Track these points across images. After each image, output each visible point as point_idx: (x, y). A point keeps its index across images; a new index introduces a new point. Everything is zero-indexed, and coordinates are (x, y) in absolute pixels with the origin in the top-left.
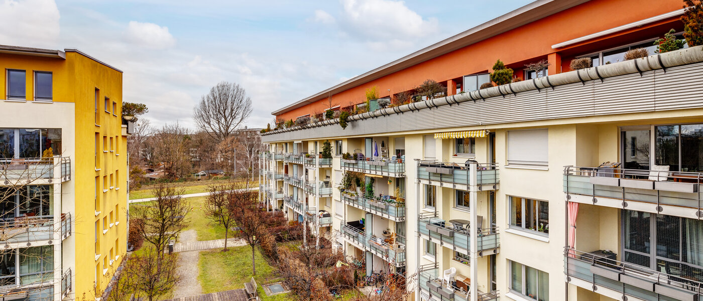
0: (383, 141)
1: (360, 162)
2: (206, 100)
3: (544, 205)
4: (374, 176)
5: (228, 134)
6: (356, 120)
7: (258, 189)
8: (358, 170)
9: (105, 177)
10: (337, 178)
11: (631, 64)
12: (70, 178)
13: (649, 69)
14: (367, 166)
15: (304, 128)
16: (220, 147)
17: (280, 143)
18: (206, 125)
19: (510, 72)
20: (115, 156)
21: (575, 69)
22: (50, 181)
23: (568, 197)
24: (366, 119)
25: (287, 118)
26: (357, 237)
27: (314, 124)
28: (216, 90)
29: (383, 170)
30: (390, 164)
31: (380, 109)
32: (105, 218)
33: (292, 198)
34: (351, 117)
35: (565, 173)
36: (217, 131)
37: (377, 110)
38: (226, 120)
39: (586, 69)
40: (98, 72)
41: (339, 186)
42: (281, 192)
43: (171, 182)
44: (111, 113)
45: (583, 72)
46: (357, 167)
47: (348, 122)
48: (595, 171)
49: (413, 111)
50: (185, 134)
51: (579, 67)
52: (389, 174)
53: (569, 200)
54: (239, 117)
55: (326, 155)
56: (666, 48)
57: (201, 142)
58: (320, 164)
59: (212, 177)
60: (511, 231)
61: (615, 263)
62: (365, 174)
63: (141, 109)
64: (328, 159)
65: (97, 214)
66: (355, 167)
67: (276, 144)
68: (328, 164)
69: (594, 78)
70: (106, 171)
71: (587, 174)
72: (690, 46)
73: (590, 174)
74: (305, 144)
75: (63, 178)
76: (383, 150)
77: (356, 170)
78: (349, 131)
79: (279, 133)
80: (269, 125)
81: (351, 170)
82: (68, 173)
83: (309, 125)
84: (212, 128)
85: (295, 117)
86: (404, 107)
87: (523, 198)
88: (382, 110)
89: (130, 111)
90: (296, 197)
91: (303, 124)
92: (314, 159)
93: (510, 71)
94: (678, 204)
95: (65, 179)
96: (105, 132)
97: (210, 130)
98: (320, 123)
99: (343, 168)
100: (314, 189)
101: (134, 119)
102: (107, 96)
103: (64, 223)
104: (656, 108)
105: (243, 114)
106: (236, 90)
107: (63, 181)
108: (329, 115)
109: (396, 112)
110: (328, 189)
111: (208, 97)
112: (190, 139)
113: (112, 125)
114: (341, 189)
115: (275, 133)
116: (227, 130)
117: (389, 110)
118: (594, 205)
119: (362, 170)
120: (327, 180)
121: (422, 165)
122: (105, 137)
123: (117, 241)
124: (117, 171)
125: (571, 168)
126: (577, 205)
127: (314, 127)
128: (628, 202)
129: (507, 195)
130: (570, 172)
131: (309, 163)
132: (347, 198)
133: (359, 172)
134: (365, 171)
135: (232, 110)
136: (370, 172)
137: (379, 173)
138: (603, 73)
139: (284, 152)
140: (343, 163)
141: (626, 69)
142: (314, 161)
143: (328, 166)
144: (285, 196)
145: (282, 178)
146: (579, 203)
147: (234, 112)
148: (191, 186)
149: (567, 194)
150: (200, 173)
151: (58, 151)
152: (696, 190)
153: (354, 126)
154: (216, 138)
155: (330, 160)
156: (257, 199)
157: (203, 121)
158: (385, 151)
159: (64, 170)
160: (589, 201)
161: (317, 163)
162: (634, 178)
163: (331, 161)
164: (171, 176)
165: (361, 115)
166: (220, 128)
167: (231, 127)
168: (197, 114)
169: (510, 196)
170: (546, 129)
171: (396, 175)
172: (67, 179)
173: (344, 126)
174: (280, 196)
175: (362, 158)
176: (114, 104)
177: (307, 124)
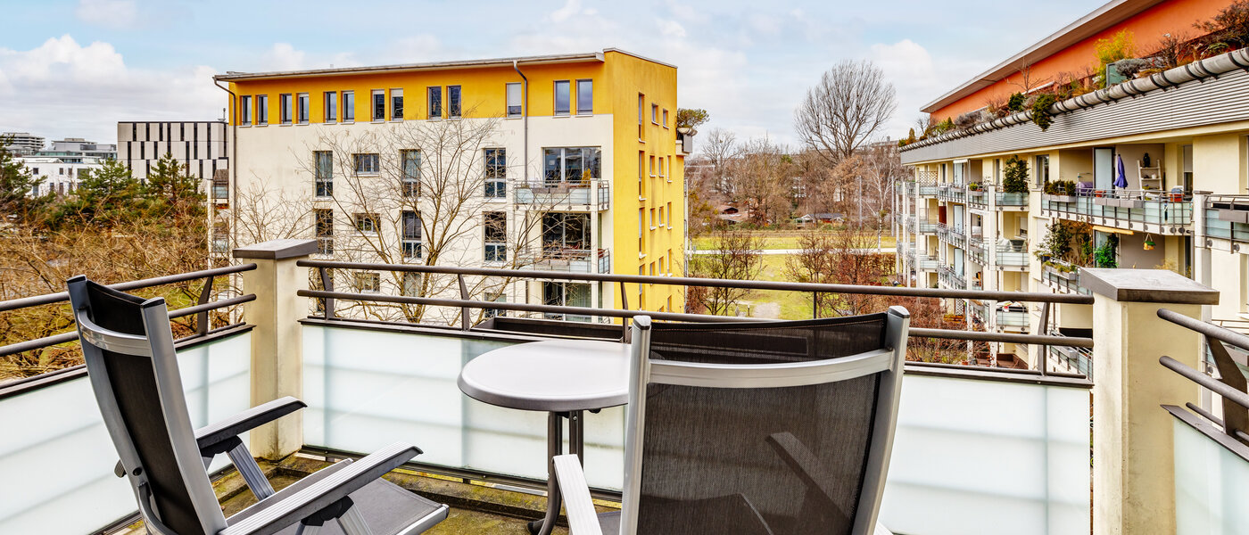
0: (1147, 155)
1: (1083, 200)
2: (814, 95)
4: (1113, 231)
5: (851, 152)
6: (1071, 111)
7: (894, 250)
8: (1078, 218)
9: (653, 210)
10: (1039, 234)
12: (608, 206)
14: (1098, 209)
15: (971, 134)
16: (835, 174)
17: (934, 165)
18: (815, 137)
20: (666, 184)
22: (588, 208)
24: (1092, 106)
25: (943, 118)
26: (1076, 360)
27: (988, 125)
28: (831, 75)
29: (1133, 217)
30: (1148, 205)
31: (1123, 81)
32: (652, 264)
33: (952, 269)
34: (1059, 105)
36: (833, 147)
37: (1114, 85)
38: (847, 127)
40: (642, 73)
41: (1039, 249)
42: (934, 258)
43: (757, 229)
44: (661, 125)
46: (1074, 211)
47: (1055, 115)
49: (1201, 79)
50: (784, 153)
52: (1146, 228)
54: (871, 120)
55: (1015, 185)
57: (807, 166)
58: (1000, 205)
59: (821, 225)
62: (1093, 225)
63: (699, 116)
64: (1018, 195)
65: (641, 256)
66: (1071, 210)
67: (926, 166)
68: (1018, 203)
70: (653, 202)
74: (975, 165)
75: (600, 206)
76: (1147, 173)
77: (1073, 217)
78: (1059, 134)
79: (929, 145)
80: (912, 132)
81: (1063, 216)
82: (606, 200)
83: (979, 127)
84: (823, 141)
85: (956, 114)
86: (1178, 72)
88: (1125, 85)
89: (687, 121)
90: (961, 270)
91: (968, 126)
92: (986, 194)
95: (603, 207)
96: (653, 151)
97: (821, 146)
98: (998, 122)
99: (1046, 213)
100: (986, 252)
101: (691, 133)
102: (655, 103)
103: (601, 261)
105: (880, 113)
106: (865, 74)
107: (601, 209)
108: (1016, 103)
109: (1160, 87)
110: (1020, 254)
111: (818, 90)
112: (790, 162)
113: (662, 141)
114: (1041, 257)
115: (922, 146)
116: (849, 145)
117: (1141, 82)
119: (1085, 217)
120: (1022, 238)
121: (1218, 206)
122: (652, 157)
123: (670, 298)
124: (669, 203)
127: (988, 130)
131: (976, 201)
132: (1055, 276)
133: (1079, 221)
134: (1093, 220)
135: (859, 108)
136: (1104, 222)
137: (1124, 224)
139: (940, 181)
140: (1046, 202)
142: (985, 198)
143: (1018, 209)
144: (939, 266)
145: (936, 232)
147: (863, 111)
148: (785, 236)
150: (805, 218)
151: (596, 173)
153: (1069, 124)
154: (830, 158)
155: (1022, 197)
156: (893, 268)
157: (809, 131)
158: (1154, 177)
159: (601, 196)
161: (992, 202)
163: (1026, 199)
164: (758, 219)
165: (1079, 100)
166: (837, 142)
167: (857, 140)
168: (800, 118)
171: (1162, 230)
172: (606, 208)
173: (1045, 127)
174: (933, 265)
175: (1090, 191)
176: (665, 112)
177: (974, 125)
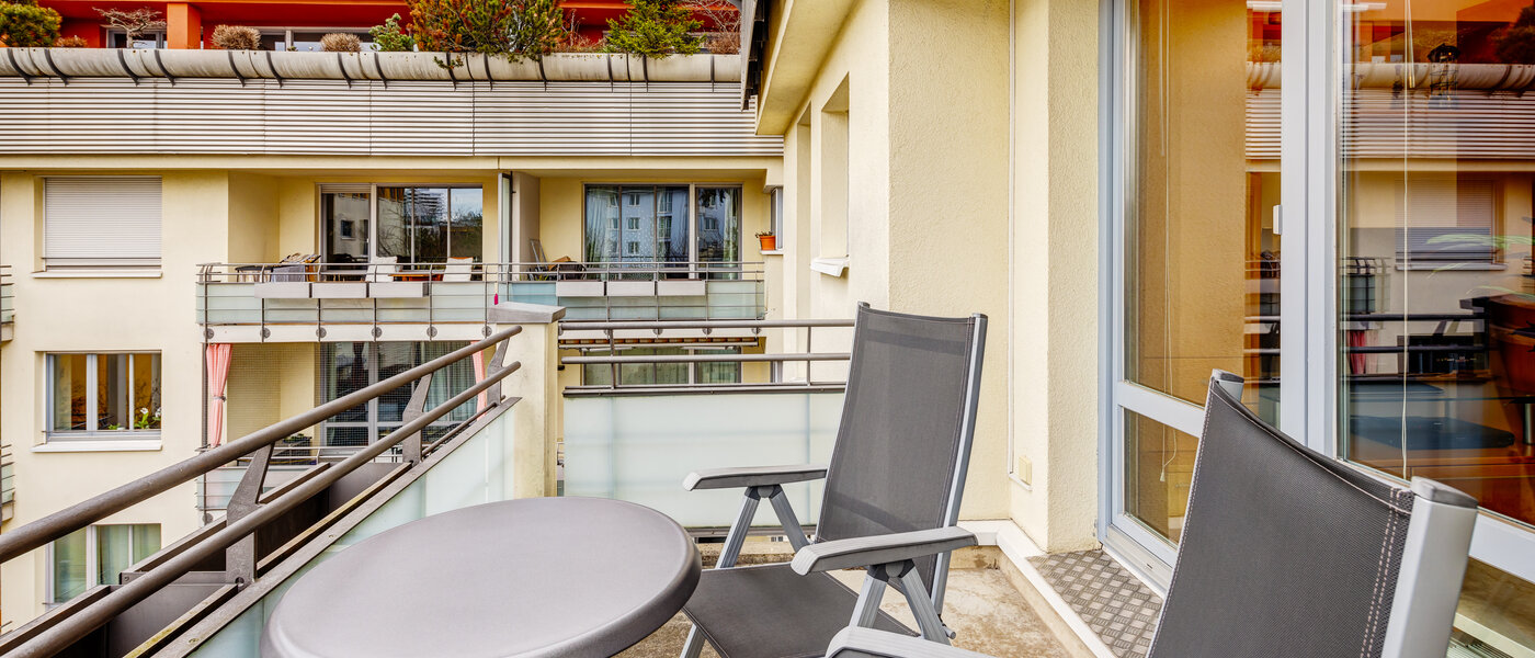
3: (149, 362)
11: (330, 61)
13: (362, 77)
19: (50, 18)
21: (222, 47)
23: (208, 334)
35: (201, 279)
39: (247, 51)
45: (242, 58)
48: (268, 272)
51: (232, 44)
53: (210, 341)
56: (389, 46)
60: (53, 446)
61: (308, 452)
69: (265, 75)
71: (250, 279)
72: (421, 50)
73: (256, 280)
87: (92, 354)
93: (52, 15)
94: (404, 319)
104: (373, 150)
118: (263, 343)
125: (215, 269)
126: (227, 348)
128: (327, 328)
129: (39, 353)
130: (214, 278)
138: (281, 69)
141: (324, 67)
146: (232, 344)
149: (204, 328)
152: (427, 292)
160: (252, 335)
162: (337, 280)
169: (49, 355)
170: (156, 178)
